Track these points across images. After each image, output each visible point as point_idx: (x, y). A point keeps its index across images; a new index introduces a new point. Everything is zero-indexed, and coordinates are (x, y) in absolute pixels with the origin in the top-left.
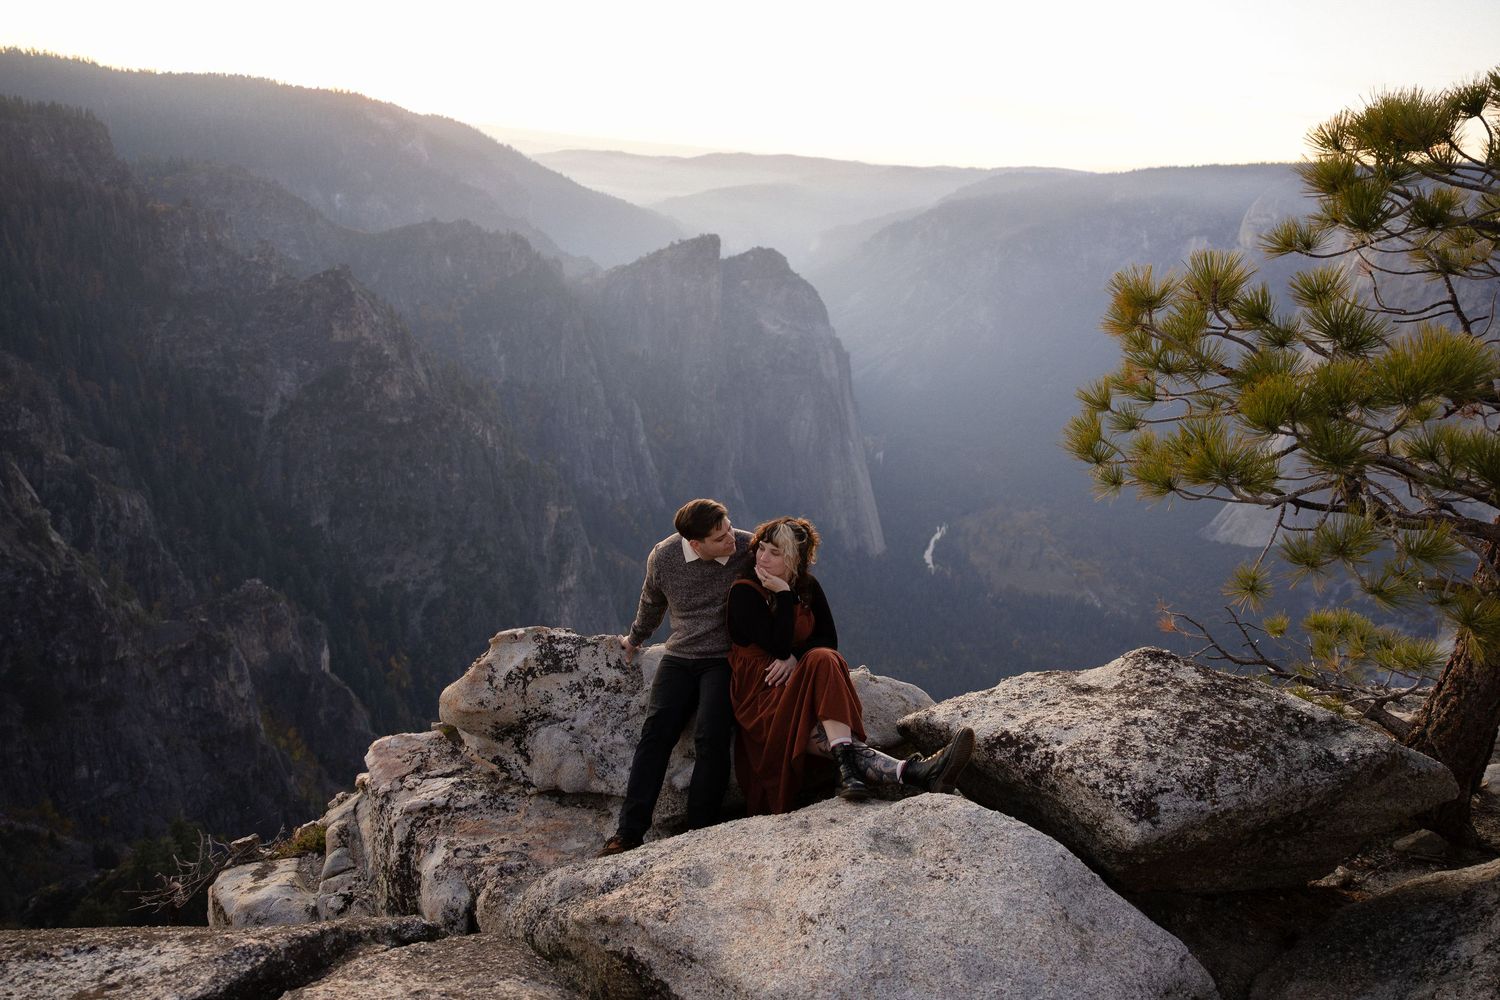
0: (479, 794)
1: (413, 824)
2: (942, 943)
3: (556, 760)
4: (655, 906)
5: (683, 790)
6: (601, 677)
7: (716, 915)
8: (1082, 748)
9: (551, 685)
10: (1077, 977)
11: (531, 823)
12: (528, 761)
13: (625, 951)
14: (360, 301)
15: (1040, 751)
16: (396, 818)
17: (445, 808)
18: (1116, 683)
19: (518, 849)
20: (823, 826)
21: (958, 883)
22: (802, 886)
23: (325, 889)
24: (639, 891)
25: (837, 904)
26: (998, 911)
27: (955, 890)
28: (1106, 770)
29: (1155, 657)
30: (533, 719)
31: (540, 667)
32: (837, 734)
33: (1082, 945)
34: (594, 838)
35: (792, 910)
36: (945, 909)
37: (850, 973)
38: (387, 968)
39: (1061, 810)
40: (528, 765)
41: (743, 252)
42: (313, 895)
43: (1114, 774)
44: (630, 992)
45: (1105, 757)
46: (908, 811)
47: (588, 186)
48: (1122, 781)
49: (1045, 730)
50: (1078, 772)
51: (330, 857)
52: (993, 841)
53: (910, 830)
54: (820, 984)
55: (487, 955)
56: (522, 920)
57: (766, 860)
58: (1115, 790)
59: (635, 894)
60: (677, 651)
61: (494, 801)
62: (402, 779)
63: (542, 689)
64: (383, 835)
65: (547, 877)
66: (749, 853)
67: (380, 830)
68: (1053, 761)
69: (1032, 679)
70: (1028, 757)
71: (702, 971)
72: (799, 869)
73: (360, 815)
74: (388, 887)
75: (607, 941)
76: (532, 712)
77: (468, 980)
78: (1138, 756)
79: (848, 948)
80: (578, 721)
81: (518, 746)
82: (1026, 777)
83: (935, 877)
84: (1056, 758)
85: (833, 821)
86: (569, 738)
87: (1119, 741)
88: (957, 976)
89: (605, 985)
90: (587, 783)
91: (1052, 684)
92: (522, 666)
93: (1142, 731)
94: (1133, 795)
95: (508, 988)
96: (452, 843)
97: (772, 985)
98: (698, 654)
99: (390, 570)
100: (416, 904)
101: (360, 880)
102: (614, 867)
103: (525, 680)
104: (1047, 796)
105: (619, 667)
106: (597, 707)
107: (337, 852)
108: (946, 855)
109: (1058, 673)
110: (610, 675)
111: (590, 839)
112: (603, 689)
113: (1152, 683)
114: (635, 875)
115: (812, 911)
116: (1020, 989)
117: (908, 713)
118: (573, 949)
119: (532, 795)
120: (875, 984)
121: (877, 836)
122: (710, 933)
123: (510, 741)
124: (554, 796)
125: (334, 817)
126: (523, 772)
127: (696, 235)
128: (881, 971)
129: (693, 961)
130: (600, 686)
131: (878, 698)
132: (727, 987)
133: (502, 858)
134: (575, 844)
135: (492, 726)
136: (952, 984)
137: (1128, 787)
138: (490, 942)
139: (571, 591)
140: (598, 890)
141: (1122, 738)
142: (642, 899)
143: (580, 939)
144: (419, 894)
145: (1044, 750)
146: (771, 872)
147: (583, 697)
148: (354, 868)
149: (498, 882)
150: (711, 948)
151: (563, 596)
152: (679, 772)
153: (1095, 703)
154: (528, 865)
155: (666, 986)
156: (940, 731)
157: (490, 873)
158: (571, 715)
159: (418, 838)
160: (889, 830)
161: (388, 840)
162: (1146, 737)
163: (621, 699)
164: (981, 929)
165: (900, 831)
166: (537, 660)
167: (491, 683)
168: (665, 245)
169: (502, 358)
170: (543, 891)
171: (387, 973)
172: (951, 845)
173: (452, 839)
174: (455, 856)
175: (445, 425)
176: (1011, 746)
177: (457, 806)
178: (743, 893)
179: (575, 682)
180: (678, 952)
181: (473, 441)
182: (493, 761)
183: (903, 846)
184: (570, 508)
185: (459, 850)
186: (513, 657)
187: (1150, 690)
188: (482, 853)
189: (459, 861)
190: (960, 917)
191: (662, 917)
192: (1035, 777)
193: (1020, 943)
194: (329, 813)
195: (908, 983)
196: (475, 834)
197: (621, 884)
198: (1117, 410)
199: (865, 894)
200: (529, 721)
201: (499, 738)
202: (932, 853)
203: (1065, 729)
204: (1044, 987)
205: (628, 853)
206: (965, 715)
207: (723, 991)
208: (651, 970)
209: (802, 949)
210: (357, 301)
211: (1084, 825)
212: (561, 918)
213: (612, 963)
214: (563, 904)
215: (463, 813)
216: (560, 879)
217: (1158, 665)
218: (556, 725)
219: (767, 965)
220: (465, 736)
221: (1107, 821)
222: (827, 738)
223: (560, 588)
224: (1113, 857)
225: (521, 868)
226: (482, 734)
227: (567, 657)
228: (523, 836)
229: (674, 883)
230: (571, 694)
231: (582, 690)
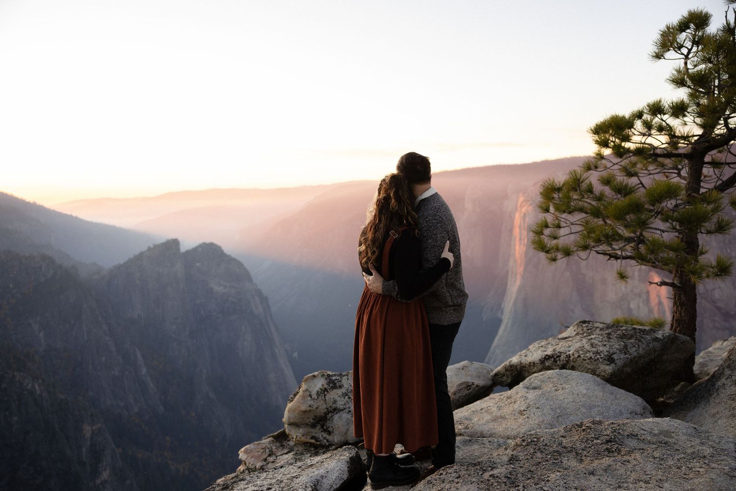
3: (345, 428)
9: (334, 395)
31: (329, 388)
40: (330, 435)
62: (265, 460)
63: (332, 397)
76: (329, 408)
81: (323, 428)
92: (321, 388)
103: (324, 394)
123: (319, 426)
126: (327, 440)
135: (313, 418)
147: (348, 399)
158: (347, 407)
166: (326, 385)
167: (311, 397)
179: (343, 393)
182: (312, 438)
186: (316, 385)
200: (329, 413)
201: (313, 426)
218: (340, 413)
220: (294, 431)
226: (306, 426)
227: (338, 382)
230: (344, 398)
231: (348, 395)
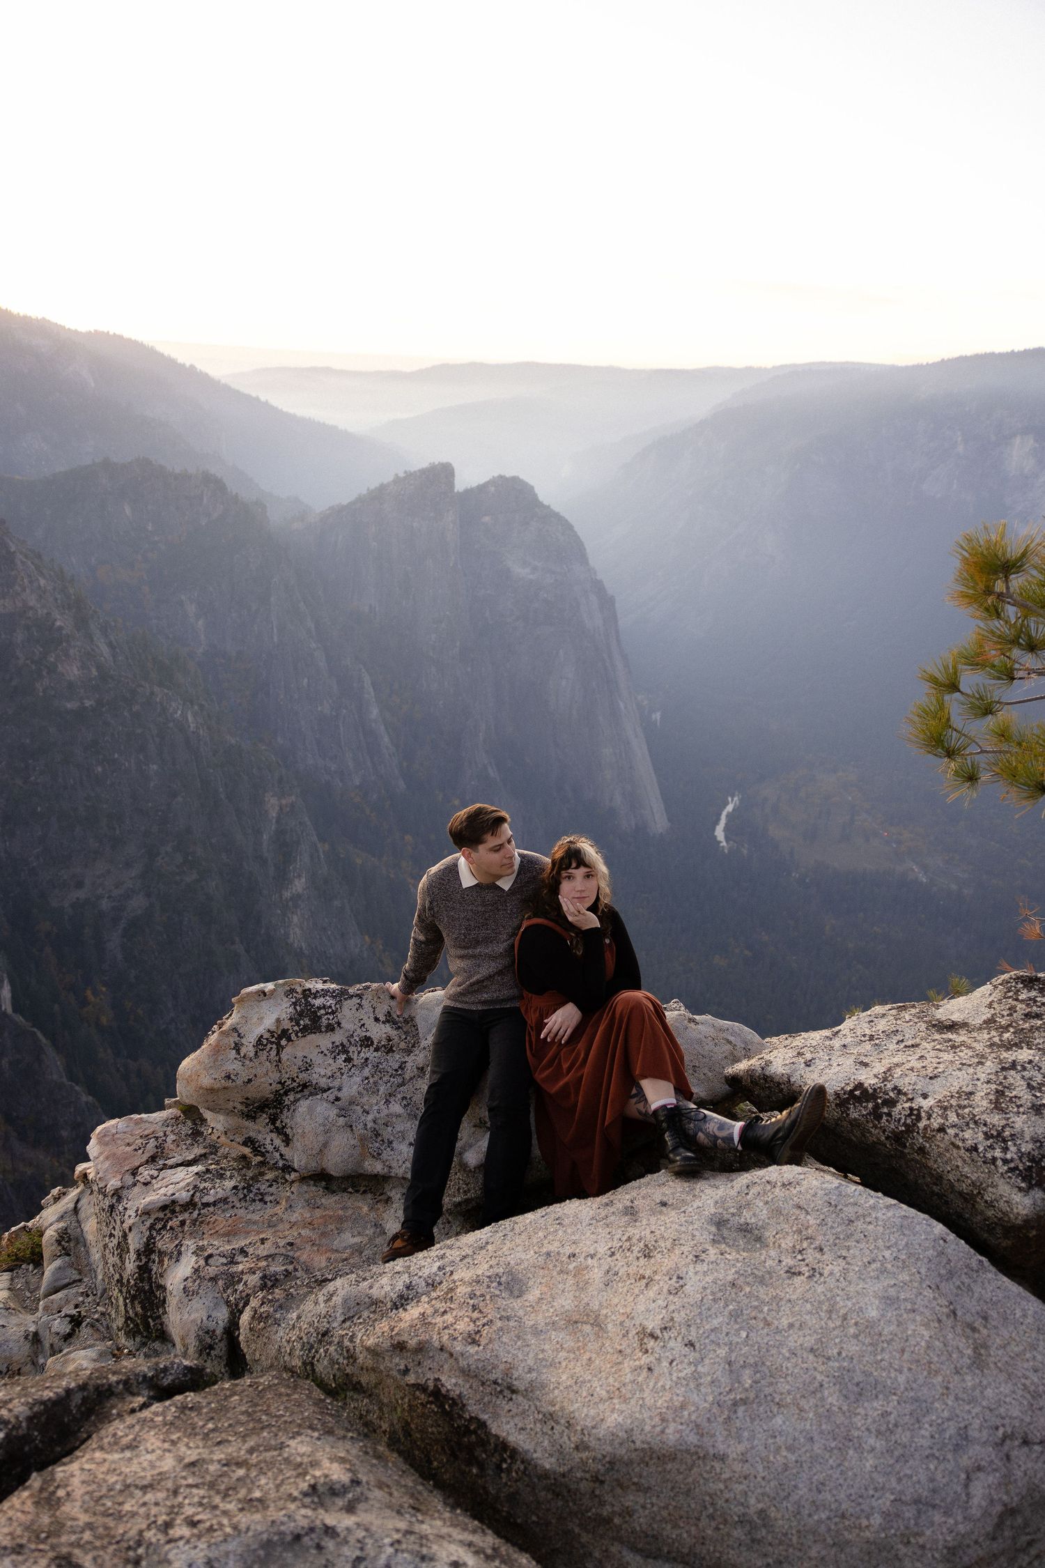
0: (229, 1184)
1: (152, 1228)
2: (811, 1357)
3: (321, 1138)
4: (463, 1326)
5: (478, 1167)
6: (368, 1034)
7: (537, 1332)
8: (954, 1102)
9: (310, 1048)
10: (974, 1388)
11: (295, 1217)
12: (287, 1141)
13: (431, 1384)
14: (22, 562)
15: (902, 1106)
16: (131, 1221)
17: (190, 1205)
18: (984, 1017)
19: (283, 1251)
20: (653, 1212)
21: (822, 1279)
22: (636, 1291)
23: (46, 1308)
24: (441, 1306)
25: (683, 1314)
26: (873, 1313)
27: (820, 1289)
28: (985, 1129)
29: (1029, 982)
30: (290, 1090)
31: (296, 1028)
32: (658, 1095)
33: (975, 1349)
34: (372, 1231)
35: (628, 1323)
36: (810, 1313)
37: (705, 1401)
38: (152, 1433)
39: (931, 1175)
40: (287, 1145)
41: (482, 482)
42: (31, 1318)
43: (995, 1133)
44: (440, 1433)
45: (983, 1113)
46: (753, 1191)
47: (291, 411)
48: (1005, 1141)
49: (907, 1080)
50: (951, 1131)
51: (50, 1269)
52: (859, 1225)
53: (758, 1213)
54: (670, 1416)
55: (269, 1406)
56: (298, 1346)
57: (589, 1259)
58: (998, 1153)
59: (436, 1311)
60: (456, 1001)
61: (249, 1192)
62: (134, 1172)
63: (300, 1054)
64: (115, 1241)
65: (325, 1291)
66: (568, 1250)
67: (111, 1235)
68: (919, 1118)
69: (884, 1015)
70: (889, 1115)
71: (525, 1404)
72: (630, 1271)
73: (82, 1215)
74: (126, 1305)
75: (406, 1371)
76: (289, 1082)
77: (251, 1443)
78: (1021, 1110)
79: (700, 1368)
80: (345, 1090)
81: (273, 1123)
82: (887, 1138)
83: (794, 1273)
84: (923, 1114)
85: (664, 1204)
86: (336, 1111)
87: (997, 1091)
88: (833, 1398)
89: (408, 1424)
90: (360, 1163)
91: (909, 1020)
92: (273, 1028)
93: (1023, 1077)
94: (1020, 1158)
95: (303, 1449)
96: (202, 1249)
97: (612, 1420)
98: (484, 1002)
99: (80, 885)
100: (162, 1324)
101: (88, 1296)
102: (407, 1275)
103: (278, 1044)
104: (912, 1160)
105: (388, 1021)
106: (366, 1072)
107: (58, 1263)
108: (805, 1245)
109: (913, 1006)
110: (379, 1032)
111: (367, 1232)
112: (372, 1049)
113: (1028, 1016)
114: (432, 1285)
115: (652, 1324)
116: (908, 1408)
117: (736, 1060)
118: (364, 1380)
119: (293, 1182)
120: (735, 1412)
121: (720, 1223)
122: (531, 1355)
123: (264, 1118)
124: (321, 1180)
125: (50, 1218)
126: (281, 1155)
127: (425, 465)
128: (743, 1396)
129: (513, 1392)
130: (368, 1046)
131: (700, 1042)
132: (558, 1423)
133: (264, 1263)
134: (349, 1239)
135: (241, 1103)
136: (828, 1407)
137: (1013, 1149)
138: (270, 1386)
139: (299, 896)
140: (389, 1305)
141: (1000, 1088)
142: (445, 1317)
143: (373, 1369)
144: (165, 1312)
145: (907, 1105)
146: (597, 1275)
147: (348, 1060)
148: (80, 1281)
149: (264, 1297)
150: (534, 1375)
151: (290, 904)
152: (471, 1146)
153: (963, 1044)
154: (296, 1270)
155: (483, 1425)
156: (779, 1084)
157: (250, 1284)
158: (336, 1083)
159: (159, 1245)
160: (733, 1215)
161: (122, 1248)
162: (1029, 1084)
163: (394, 1060)
164: (856, 1336)
165: (747, 1216)
166: (291, 1019)
167: (238, 1052)
168: (388, 478)
169: (200, 623)
170: (322, 1308)
171: (152, 1440)
172: (810, 1231)
173: (201, 1243)
174: (207, 1264)
175: (136, 708)
176: (867, 1101)
177: (205, 1200)
178: (565, 1302)
179: (338, 1044)
180: (495, 1382)
181: (171, 725)
182: (245, 1144)
183: (751, 1235)
184: (293, 798)
185: (210, 1256)
186: (262, 1018)
187: (1027, 1025)
188: (239, 1258)
189: (212, 1271)
190: (830, 1323)
191: (473, 1339)
192: (898, 1138)
193: (903, 1351)
194: (44, 1213)
195: (775, 1410)
196: (230, 1234)
197: (417, 1297)
198: (971, 693)
199: (714, 1300)
200: (286, 1094)
201: (250, 1116)
202: (787, 1243)
203: (931, 1078)
204: (937, 1405)
205: (420, 1255)
206: (808, 1064)
207: (552, 1428)
208: (464, 1405)
209: (645, 1373)
210: (19, 563)
211: (961, 1194)
212: (347, 1343)
213: (417, 1398)
214: (348, 1324)
215: (211, 1209)
216: (341, 1293)
217: (1033, 994)
218: (319, 1097)
219: (604, 1393)
220: (207, 1115)
221: (990, 1189)
222: (646, 1100)
223: (287, 895)
224: (999, 1230)
225: (287, 1274)
226: (230, 1112)
227: (327, 1014)
228: (287, 1233)
229: (482, 1295)
230: (335, 1058)
231: (347, 1052)
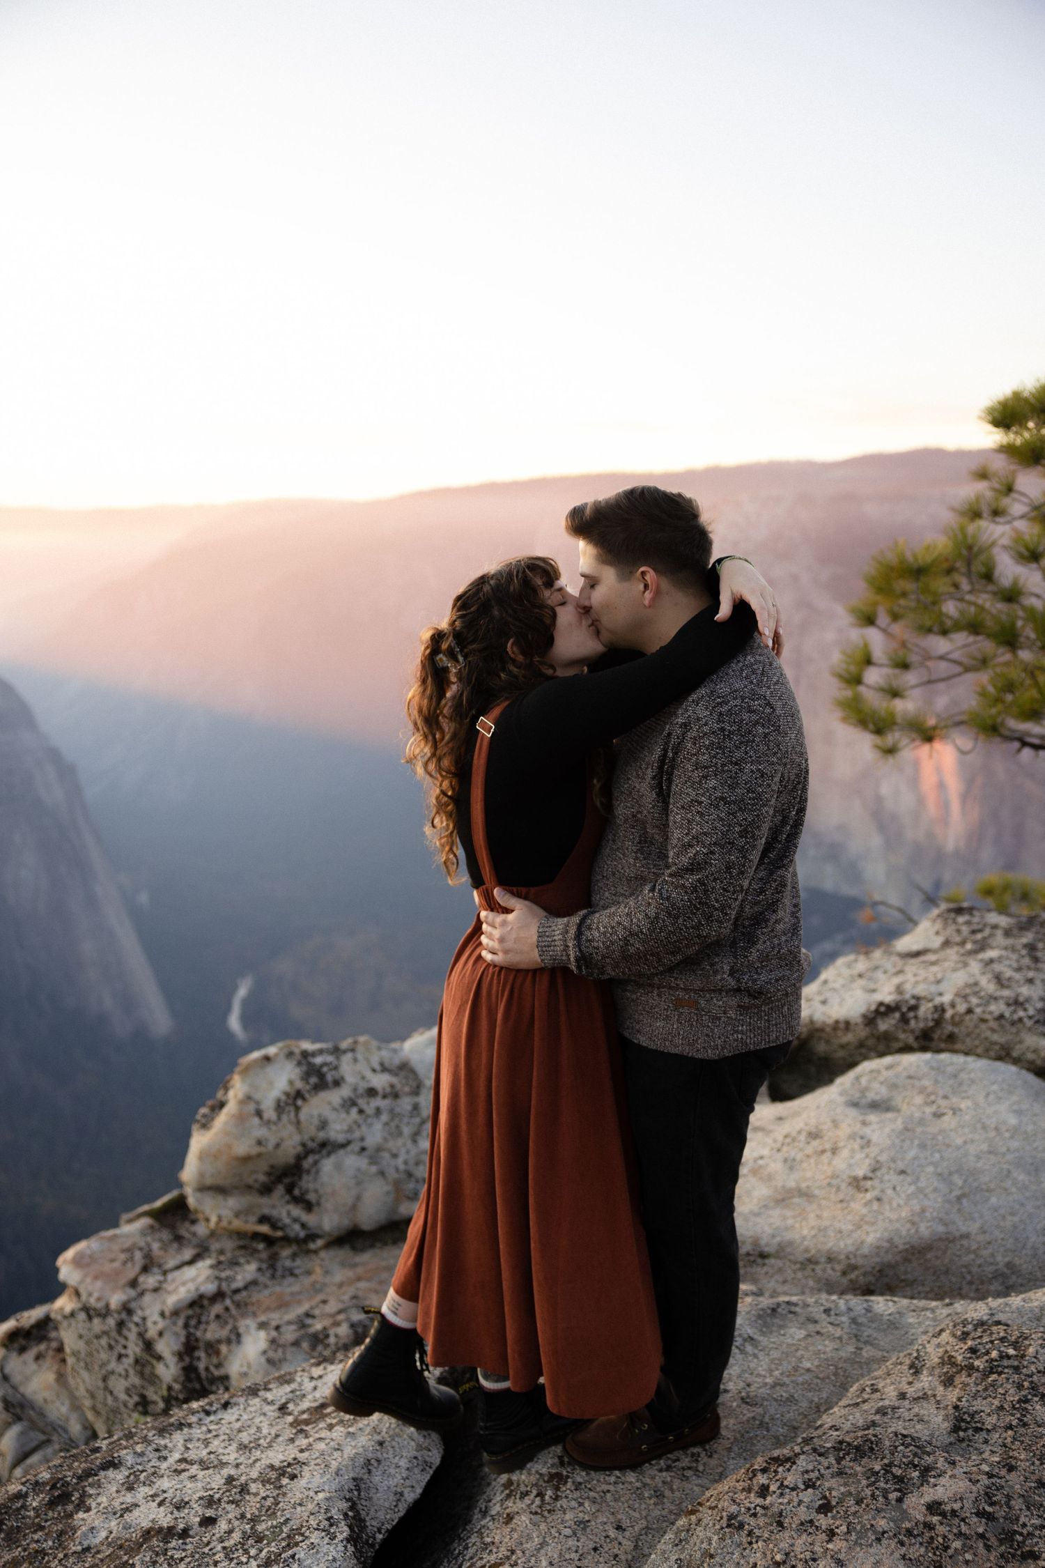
0: (251, 1268)
1: (186, 1326)
3: (353, 1191)
6: (371, 1085)
9: (322, 1105)
11: (336, 1279)
12: (310, 1207)
17: (219, 1295)
30: (310, 1151)
31: (306, 1087)
40: (310, 1211)
61: (274, 1270)
62: (134, 1283)
63: (315, 1112)
76: (310, 1143)
80: (368, 1139)
81: (292, 1193)
86: (364, 1161)
90: (394, 1210)
92: (288, 1089)
96: (267, 1322)
103: (295, 1105)
105: (385, 1070)
106: (382, 1119)
110: (380, 1081)
112: (379, 1098)
119: (320, 1249)
123: (280, 1190)
124: (353, 1239)
126: (303, 1224)
130: (375, 1096)
135: (264, 1175)
147: (361, 1112)
158: (356, 1136)
159: (206, 1337)
163: (405, 1104)
166: (301, 1079)
167: (261, 1117)
173: (259, 1320)
174: (280, 1333)
177: (233, 1287)
179: (347, 1098)
182: (260, 1222)
185: (278, 1327)
186: (274, 1082)
188: (310, 1321)
196: (282, 1306)
200: (307, 1156)
201: (266, 1190)
215: (243, 1294)
218: (342, 1151)
220: (211, 1202)
226: (246, 1189)
227: (329, 1070)
230: (348, 1112)
231: (357, 1105)
